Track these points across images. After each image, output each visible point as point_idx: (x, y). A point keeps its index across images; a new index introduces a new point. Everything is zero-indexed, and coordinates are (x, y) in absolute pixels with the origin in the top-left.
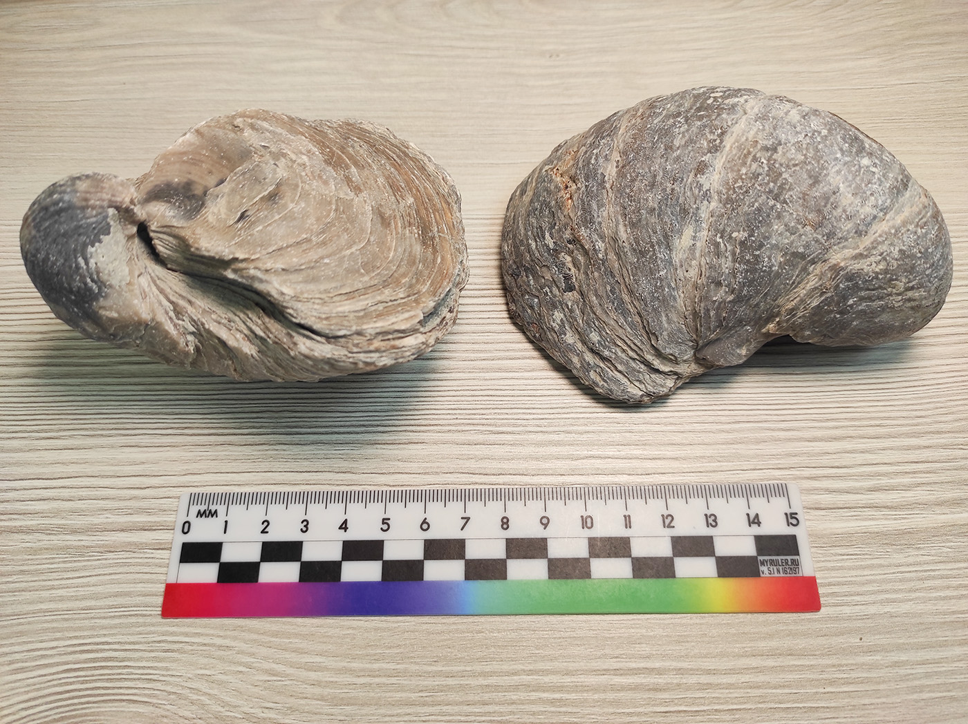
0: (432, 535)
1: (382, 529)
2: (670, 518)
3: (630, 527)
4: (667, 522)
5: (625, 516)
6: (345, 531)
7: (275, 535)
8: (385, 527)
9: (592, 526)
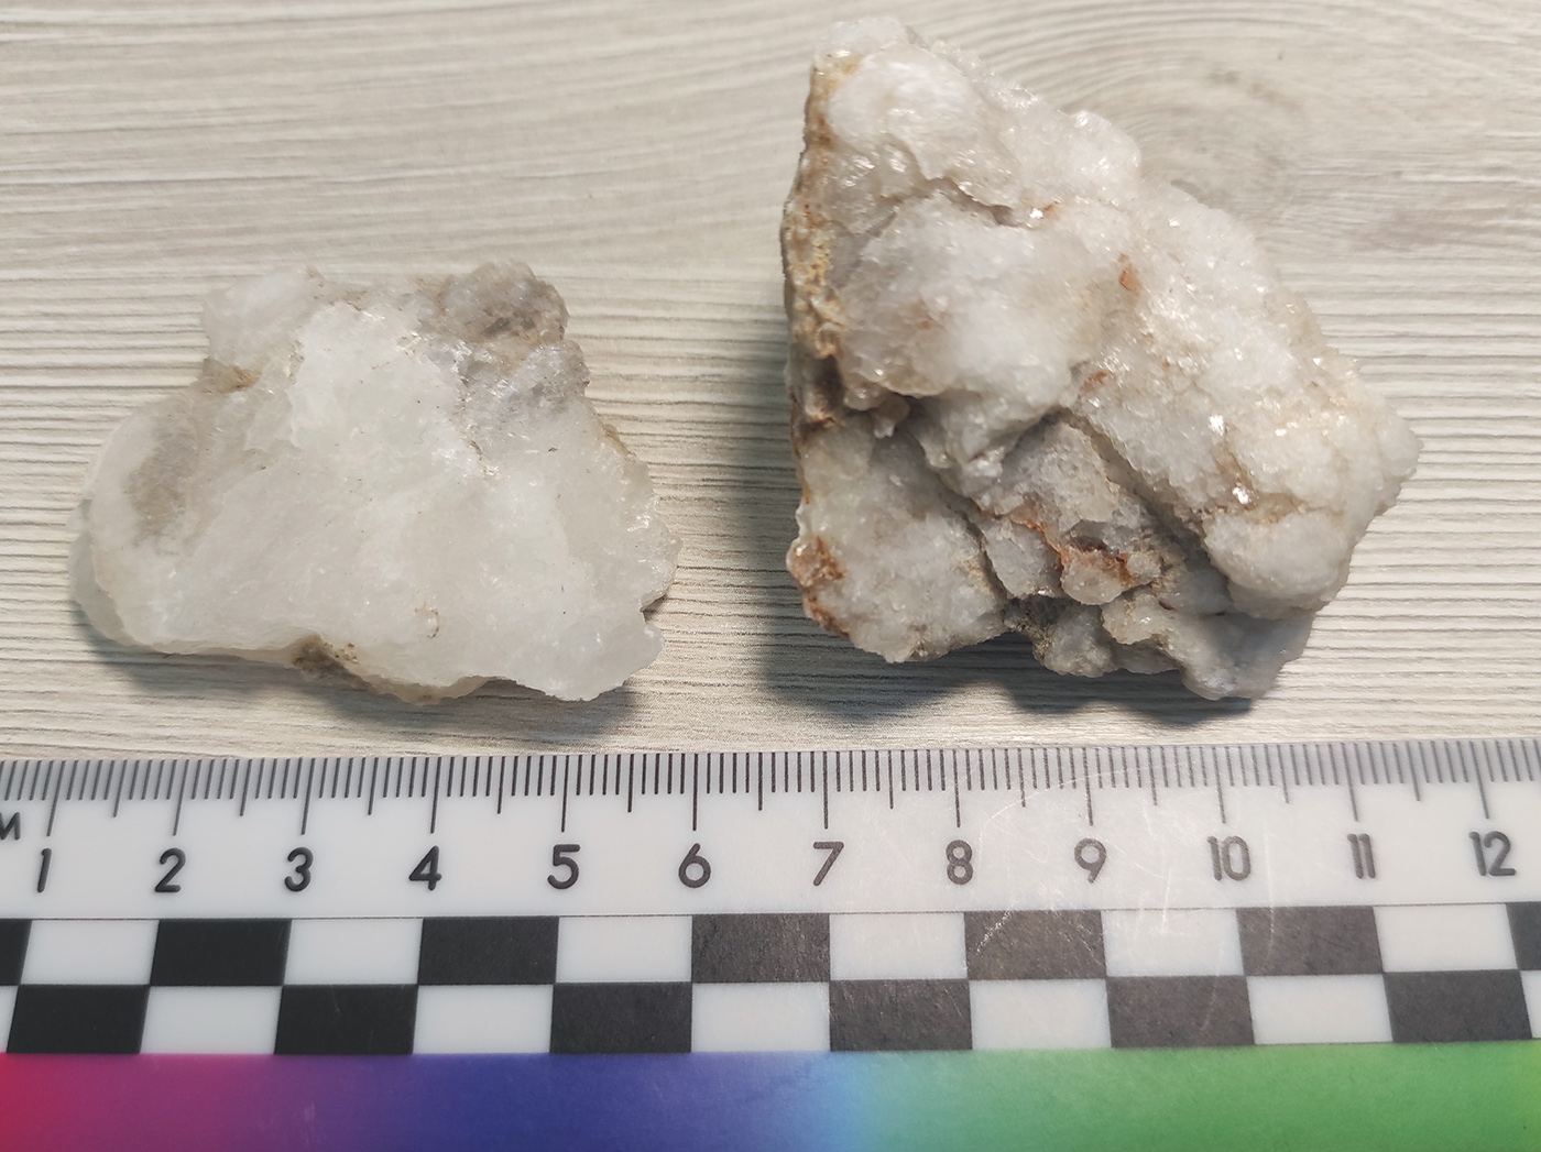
0: (720, 898)
1: (551, 880)
2: (1498, 845)
3: (1373, 874)
4: (1491, 855)
5: (1353, 839)
6: (431, 887)
7: (201, 899)
8: (563, 874)
9: (1247, 871)
